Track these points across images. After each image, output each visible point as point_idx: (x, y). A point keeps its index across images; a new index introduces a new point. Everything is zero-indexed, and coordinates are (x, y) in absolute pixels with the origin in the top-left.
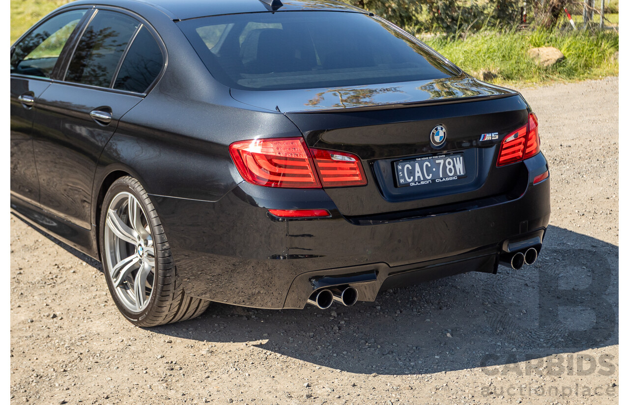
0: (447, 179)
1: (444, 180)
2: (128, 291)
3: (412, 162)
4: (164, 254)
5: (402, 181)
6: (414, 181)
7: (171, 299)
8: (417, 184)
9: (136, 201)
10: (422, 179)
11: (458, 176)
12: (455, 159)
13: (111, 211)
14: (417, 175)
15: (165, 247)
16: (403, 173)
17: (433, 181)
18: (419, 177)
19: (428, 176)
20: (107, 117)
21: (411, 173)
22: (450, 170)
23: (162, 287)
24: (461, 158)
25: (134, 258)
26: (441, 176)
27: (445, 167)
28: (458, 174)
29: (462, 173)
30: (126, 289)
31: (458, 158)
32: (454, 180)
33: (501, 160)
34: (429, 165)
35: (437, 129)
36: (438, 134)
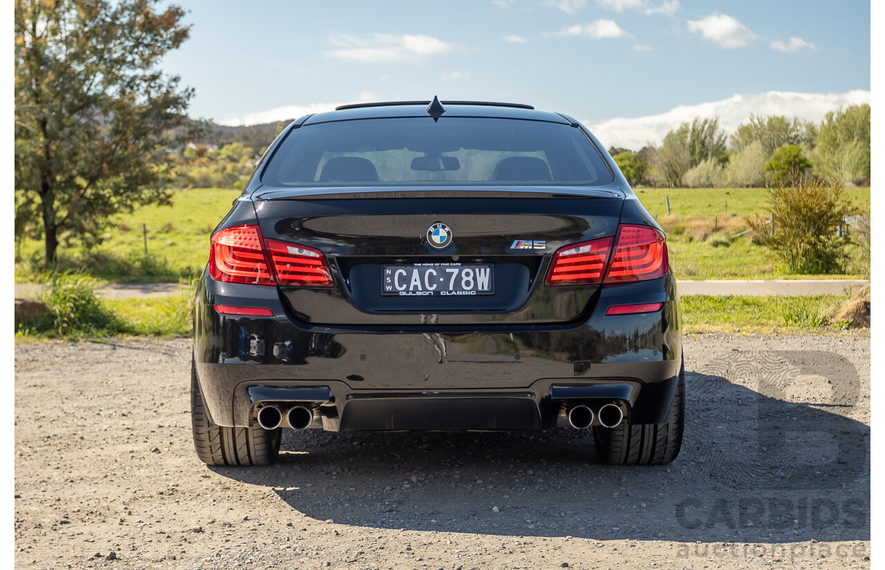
0: (460, 293)
1: (454, 293)
3: (409, 268)
5: (389, 288)
6: (406, 290)
8: (410, 294)
10: (420, 289)
11: (477, 292)
12: (477, 270)
14: (413, 283)
16: (393, 280)
17: (437, 292)
18: (416, 287)
19: (431, 286)
21: (405, 280)
22: (468, 283)
24: (488, 270)
26: (451, 288)
27: (459, 278)
28: (480, 288)
29: (486, 288)
31: (483, 270)
32: (471, 295)
33: (554, 278)
34: (435, 273)
35: (435, 227)
36: (437, 233)
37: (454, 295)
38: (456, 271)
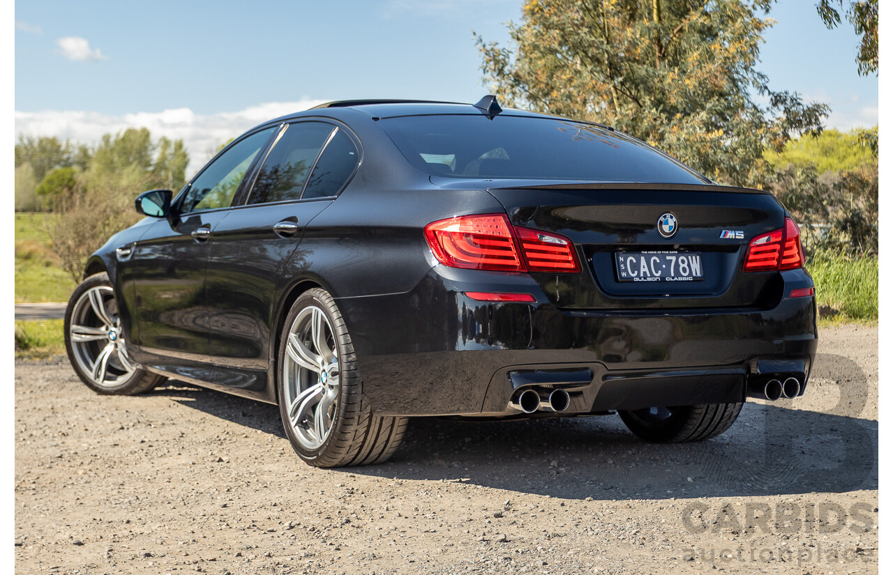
0: (680, 279)
1: (676, 279)
2: (308, 431)
3: (637, 255)
4: (349, 367)
5: (624, 274)
6: (638, 276)
7: (356, 424)
8: (643, 279)
9: (321, 312)
10: (649, 275)
11: (694, 277)
12: (690, 257)
13: (292, 336)
14: (642, 270)
15: (351, 359)
16: (626, 266)
17: (663, 279)
18: (645, 273)
19: (657, 272)
20: (294, 226)
21: (636, 267)
22: (684, 270)
23: (346, 407)
24: (698, 257)
25: (317, 389)
26: (673, 275)
27: (677, 265)
28: (694, 275)
29: (699, 275)
30: (305, 429)
31: (694, 257)
32: (689, 281)
33: (749, 265)
34: (658, 261)
35: (665, 217)
36: (667, 223)
37: (676, 281)
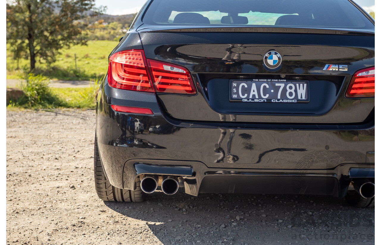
0: (285, 101)
3: (249, 82)
5: (235, 96)
6: (248, 98)
8: (250, 100)
10: (257, 97)
11: (298, 100)
12: (297, 85)
14: (252, 93)
16: (238, 90)
17: (269, 100)
18: (254, 96)
19: (265, 95)
21: (246, 91)
22: (291, 94)
24: (305, 85)
26: (279, 97)
27: (285, 90)
28: (299, 98)
29: (304, 98)
31: (301, 85)
32: (293, 103)
33: (353, 91)
34: (268, 86)
35: (270, 54)
36: (271, 58)
37: (281, 102)
38: (282, 85)
